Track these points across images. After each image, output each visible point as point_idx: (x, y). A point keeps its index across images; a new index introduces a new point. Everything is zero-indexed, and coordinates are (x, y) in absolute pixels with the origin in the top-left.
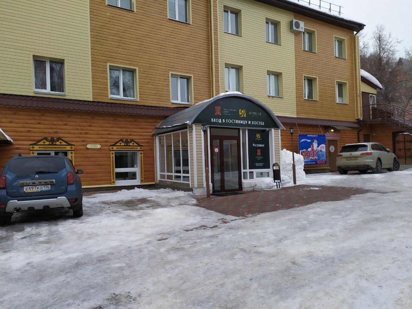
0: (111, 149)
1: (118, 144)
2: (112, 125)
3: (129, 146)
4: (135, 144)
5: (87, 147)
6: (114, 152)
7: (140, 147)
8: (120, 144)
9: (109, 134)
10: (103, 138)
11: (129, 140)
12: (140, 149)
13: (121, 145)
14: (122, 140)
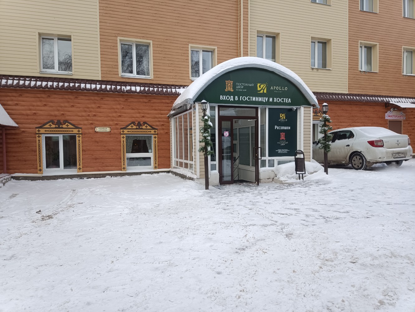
0: (122, 133)
1: (130, 127)
2: (123, 106)
3: (142, 129)
4: (149, 127)
5: (96, 130)
7: (154, 130)
8: (132, 126)
9: (120, 116)
10: (113, 121)
11: (142, 123)
12: (154, 133)
13: (133, 128)
14: (133, 123)
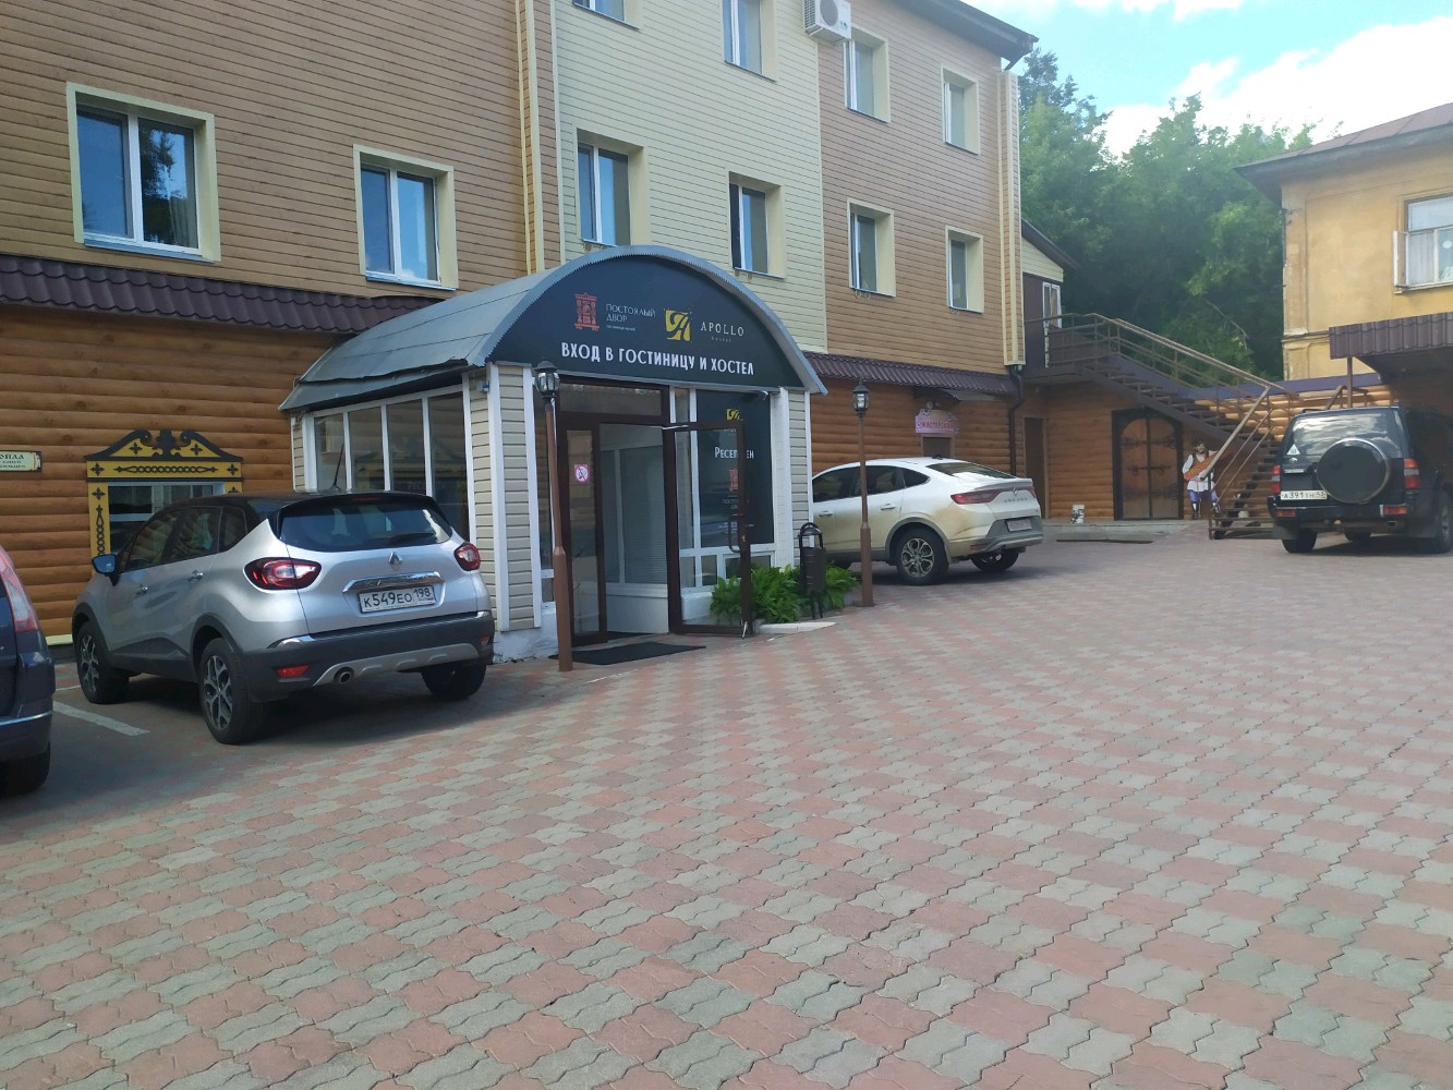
0: (92, 474)
1: (125, 451)
2: (94, 365)
3: (178, 458)
4: (206, 452)
6: (104, 487)
7: (228, 465)
8: (136, 449)
9: (81, 406)
10: (50, 424)
11: (176, 434)
12: (229, 475)
13: (140, 454)
14: (142, 434)
